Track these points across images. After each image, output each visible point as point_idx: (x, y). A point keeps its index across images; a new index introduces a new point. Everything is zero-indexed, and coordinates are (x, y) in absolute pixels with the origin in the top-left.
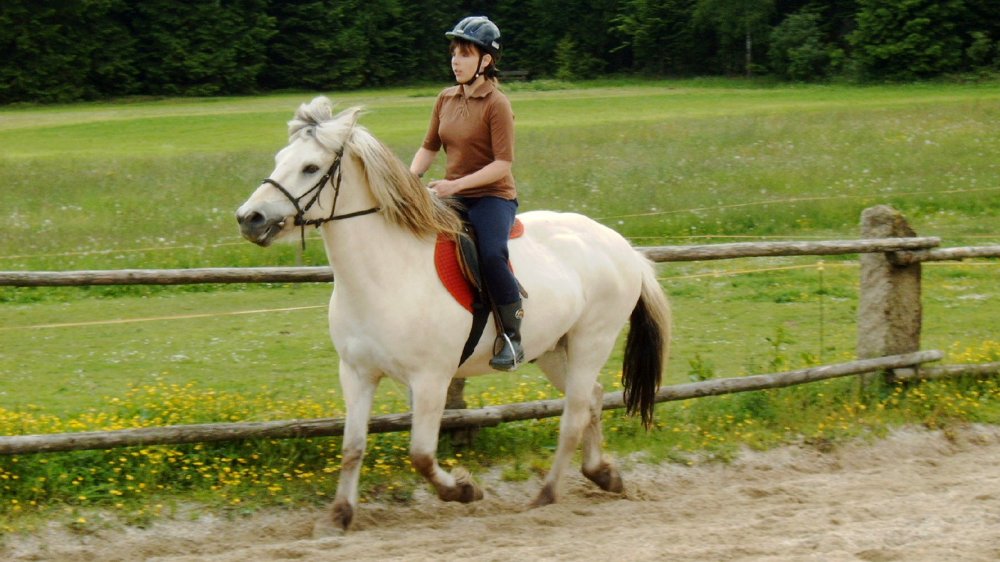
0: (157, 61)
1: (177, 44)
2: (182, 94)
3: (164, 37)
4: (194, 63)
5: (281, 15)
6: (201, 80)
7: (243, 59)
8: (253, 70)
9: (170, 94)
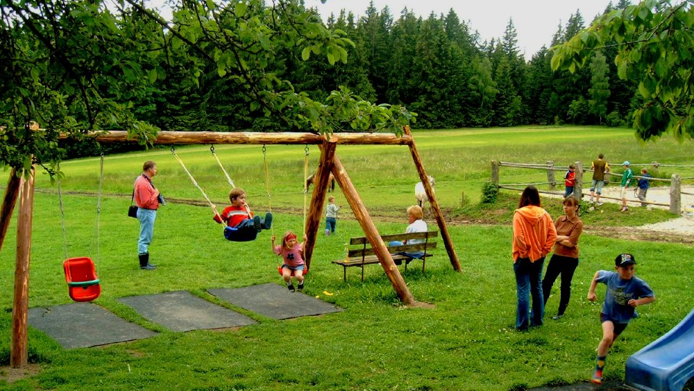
0: (469, 121)
1: (474, 116)
2: (474, 127)
3: (470, 115)
4: (477, 120)
5: (495, 110)
6: (478, 124)
7: (488, 120)
8: (490, 122)
9: (472, 127)
